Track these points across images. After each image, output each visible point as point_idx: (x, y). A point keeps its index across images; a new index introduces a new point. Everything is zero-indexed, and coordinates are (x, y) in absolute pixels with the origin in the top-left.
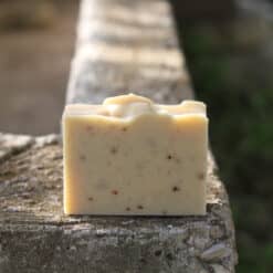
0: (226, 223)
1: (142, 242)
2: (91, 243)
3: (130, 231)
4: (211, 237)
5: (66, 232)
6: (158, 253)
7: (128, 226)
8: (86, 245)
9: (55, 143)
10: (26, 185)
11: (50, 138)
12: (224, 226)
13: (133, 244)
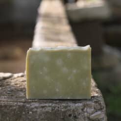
0: (102, 103)
1: (63, 110)
2: (39, 110)
3: (57, 105)
4: (95, 108)
5: (27, 105)
6: (70, 115)
7: (56, 103)
8: (36, 111)
9: (22, 76)
10: (9, 89)
11: (20, 74)
12: (101, 103)
13: (58, 111)
